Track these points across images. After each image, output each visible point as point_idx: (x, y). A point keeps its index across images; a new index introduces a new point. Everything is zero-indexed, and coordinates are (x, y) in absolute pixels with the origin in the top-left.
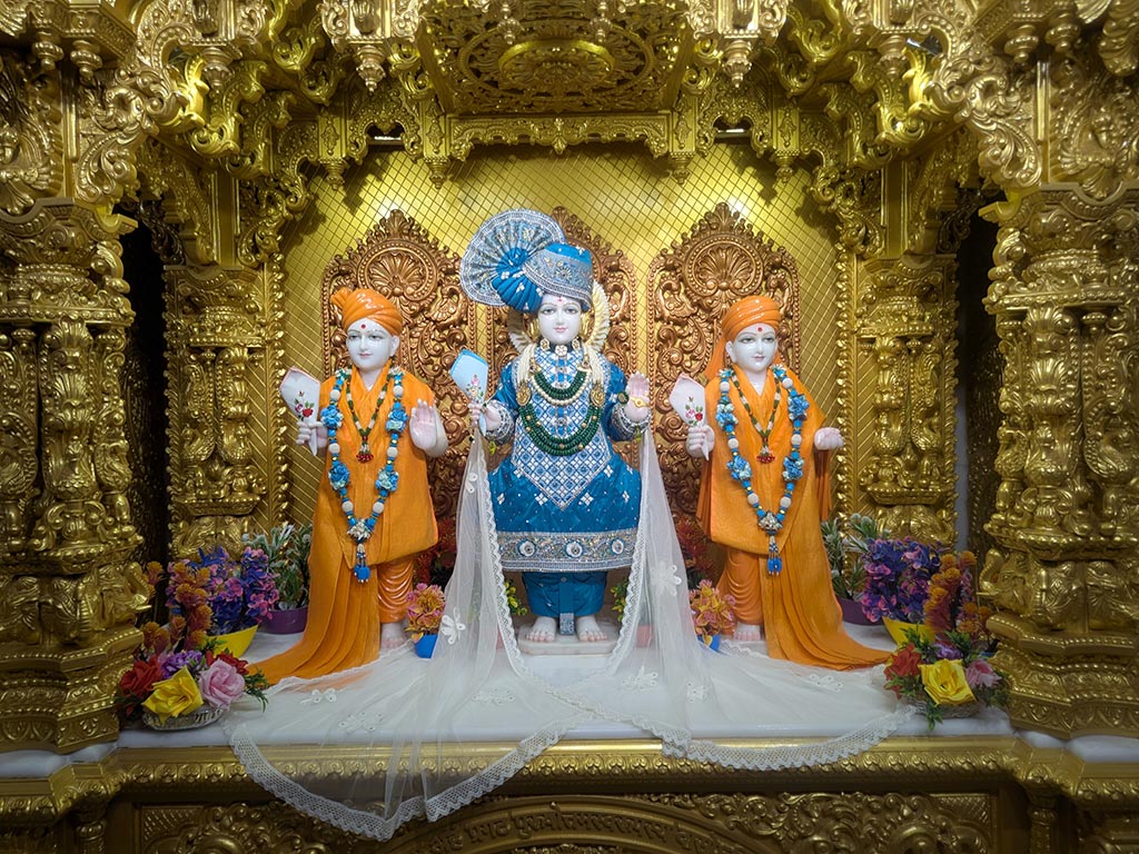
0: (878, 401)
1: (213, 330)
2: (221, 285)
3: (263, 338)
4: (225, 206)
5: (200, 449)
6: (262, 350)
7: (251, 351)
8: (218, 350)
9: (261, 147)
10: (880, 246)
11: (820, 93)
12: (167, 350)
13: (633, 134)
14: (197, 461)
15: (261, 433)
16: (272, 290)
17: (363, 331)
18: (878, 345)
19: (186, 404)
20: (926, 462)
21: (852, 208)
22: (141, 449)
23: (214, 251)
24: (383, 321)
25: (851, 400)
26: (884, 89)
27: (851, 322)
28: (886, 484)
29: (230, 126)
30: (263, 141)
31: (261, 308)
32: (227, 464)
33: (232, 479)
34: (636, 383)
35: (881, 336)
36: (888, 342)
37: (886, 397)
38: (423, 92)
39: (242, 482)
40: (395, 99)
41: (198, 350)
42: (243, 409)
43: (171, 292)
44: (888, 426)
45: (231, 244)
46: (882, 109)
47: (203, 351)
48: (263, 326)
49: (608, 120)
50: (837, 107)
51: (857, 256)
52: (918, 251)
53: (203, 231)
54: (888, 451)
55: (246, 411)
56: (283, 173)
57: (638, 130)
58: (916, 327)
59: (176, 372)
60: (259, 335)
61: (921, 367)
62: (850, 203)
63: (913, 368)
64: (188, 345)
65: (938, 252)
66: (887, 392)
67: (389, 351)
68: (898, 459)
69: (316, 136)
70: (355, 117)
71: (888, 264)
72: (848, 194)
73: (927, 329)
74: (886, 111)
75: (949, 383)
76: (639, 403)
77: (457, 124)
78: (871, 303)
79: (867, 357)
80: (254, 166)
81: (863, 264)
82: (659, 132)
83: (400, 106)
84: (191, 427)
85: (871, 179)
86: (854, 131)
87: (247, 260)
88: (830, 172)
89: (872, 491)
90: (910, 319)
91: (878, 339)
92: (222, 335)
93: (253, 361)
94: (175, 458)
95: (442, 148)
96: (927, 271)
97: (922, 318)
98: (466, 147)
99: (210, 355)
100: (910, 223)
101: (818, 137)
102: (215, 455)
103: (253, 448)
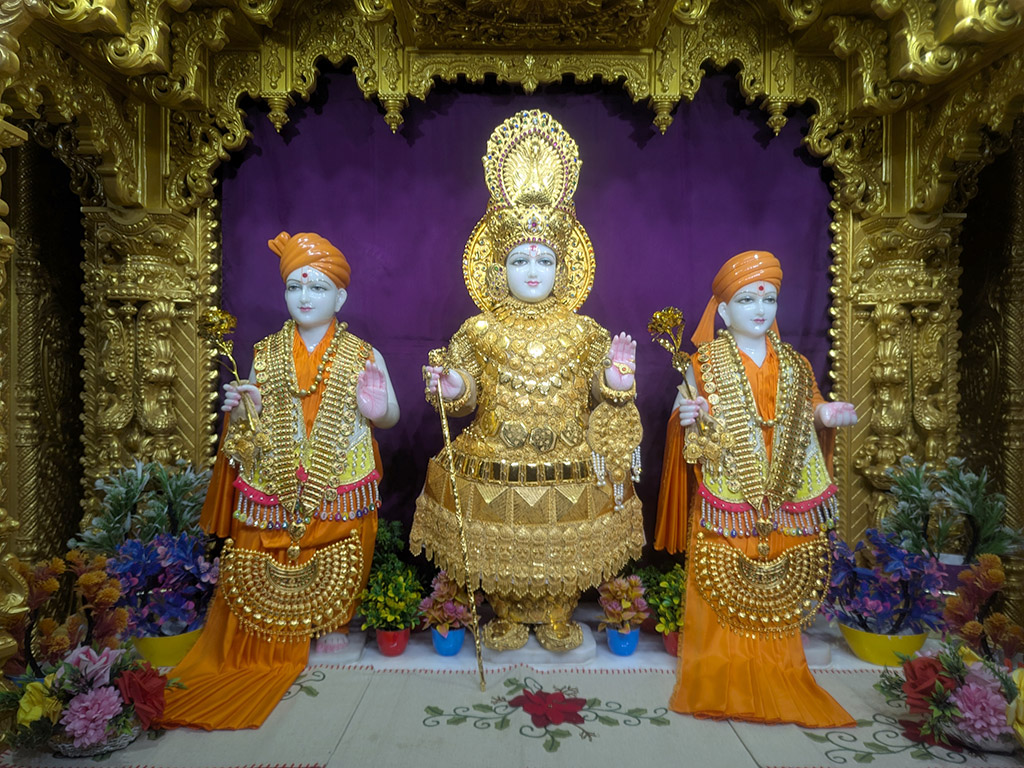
0: (878, 375)
1: (135, 281)
2: (144, 231)
3: (193, 293)
4: (154, 144)
5: (116, 416)
6: (192, 306)
7: (179, 306)
8: (141, 304)
9: (193, 71)
10: (882, 203)
11: (825, 29)
12: (85, 304)
13: (611, 74)
14: (113, 430)
15: (189, 399)
16: (205, 239)
17: (305, 280)
18: (879, 313)
19: (101, 365)
20: (932, 443)
21: (851, 161)
22: (59, 416)
23: (139, 192)
24: (328, 270)
25: (845, 373)
26: (912, 15)
27: (846, 287)
28: (887, 467)
29: (153, 37)
30: (195, 63)
31: (191, 259)
32: (148, 433)
33: (153, 450)
34: (621, 346)
35: (883, 303)
36: (891, 309)
37: (887, 371)
38: (380, 14)
39: (164, 454)
40: (347, 29)
41: (116, 303)
42: (167, 372)
43: (91, 238)
44: (889, 403)
45: (159, 185)
46: (909, 37)
47: (123, 305)
48: (193, 278)
49: (584, 59)
50: (846, 43)
51: (854, 215)
52: (926, 209)
53: (125, 167)
54: (889, 431)
55: (170, 373)
56: (220, 108)
57: (617, 71)
58: (923, 293)
59: (92, 329)
60: (189, 289)
61: (927, 338)
62: (849, 156)
63: (917, 338)
64: (105, 298)
65: (945, 211)
66: (889, 365)
67: (335, 305)
68: (900, 440)
69: (257, 67)
70: (303, 48)
71: (891, 223)
72: (847, 145)
73: (935, 295)
74: (914, 39)
75: (953, 357)
76: (624, 369)
77: (416, 59)
78: (868, 267)
79: (863, 326)
80: (185, 92)
81: (860, 224)
82: (640, 73)
83: (353, 37)
84: (107, 391)
85: (871, 130)
86: (864, 70)
87: (177, 204)
88: (827, 121)
89: (871, 475)
90: (917, 284)
91: (879, 306)
92: (144, 287)
93: (181, 318)
94: (89, 428)
95: (399, 84)
96: (934, 232)
97: (929, 284)
98: (426, 84)
99: (130, 308)
100: (917, 178)
101: (814, 83)
102: (134, 423)
103: (178, 416)
